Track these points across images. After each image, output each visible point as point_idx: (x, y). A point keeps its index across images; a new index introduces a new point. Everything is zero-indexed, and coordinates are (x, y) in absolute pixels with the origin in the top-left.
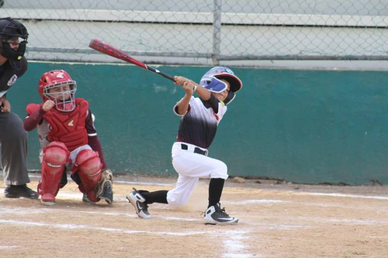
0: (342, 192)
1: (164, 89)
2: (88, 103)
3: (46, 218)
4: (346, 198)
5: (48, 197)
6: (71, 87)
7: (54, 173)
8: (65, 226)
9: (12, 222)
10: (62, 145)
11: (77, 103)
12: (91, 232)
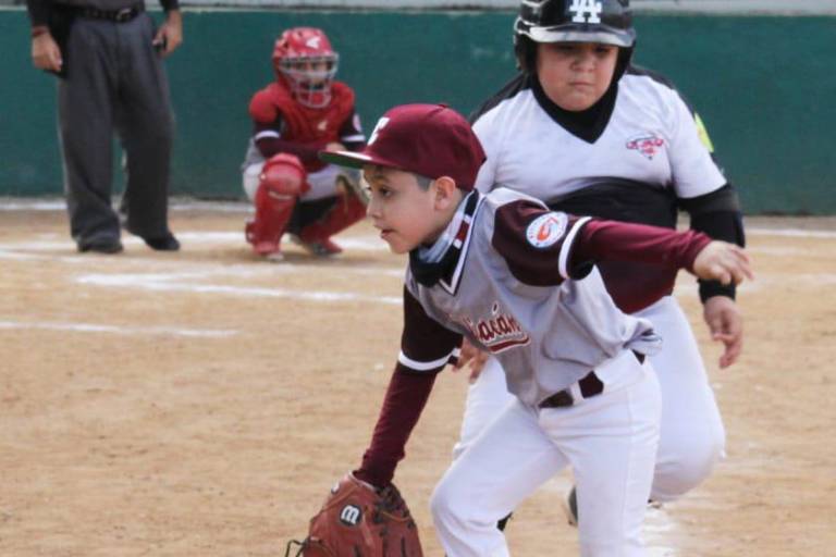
0: (802, 227)
1: (489, 52)
2: (353, 95)
3: (286, 283)
4: (809, 238)
5: (267, 247)
6: (329, 65)
7: (279, 208)
8: (319, 296)
9: (227, 289)
10: (294, 160)
11: (335, 92)
12: (363, 306)
